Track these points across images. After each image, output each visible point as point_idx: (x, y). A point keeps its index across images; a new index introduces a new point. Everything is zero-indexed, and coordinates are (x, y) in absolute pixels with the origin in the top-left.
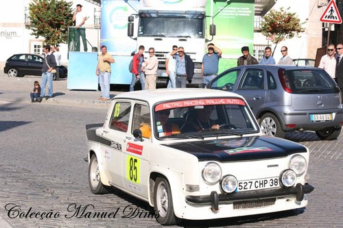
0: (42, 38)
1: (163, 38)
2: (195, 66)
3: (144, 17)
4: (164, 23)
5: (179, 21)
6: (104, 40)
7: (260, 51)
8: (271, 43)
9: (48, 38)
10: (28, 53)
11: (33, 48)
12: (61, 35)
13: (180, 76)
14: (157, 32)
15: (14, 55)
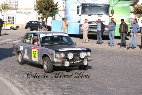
0: (41, 15)
1: (92, 15)
2: (105, 27)
3: (84, 6)
4: (92, 9)
5: (99, 8)
6: (67, 16)
7: (132, 21)
8: (136, 18)
9: (44, 15)
10: (35, 21)
11: (37, 19)
12: (49, 13)
13: (99, 31)
14: (89, 12)
15: (30, 22)
